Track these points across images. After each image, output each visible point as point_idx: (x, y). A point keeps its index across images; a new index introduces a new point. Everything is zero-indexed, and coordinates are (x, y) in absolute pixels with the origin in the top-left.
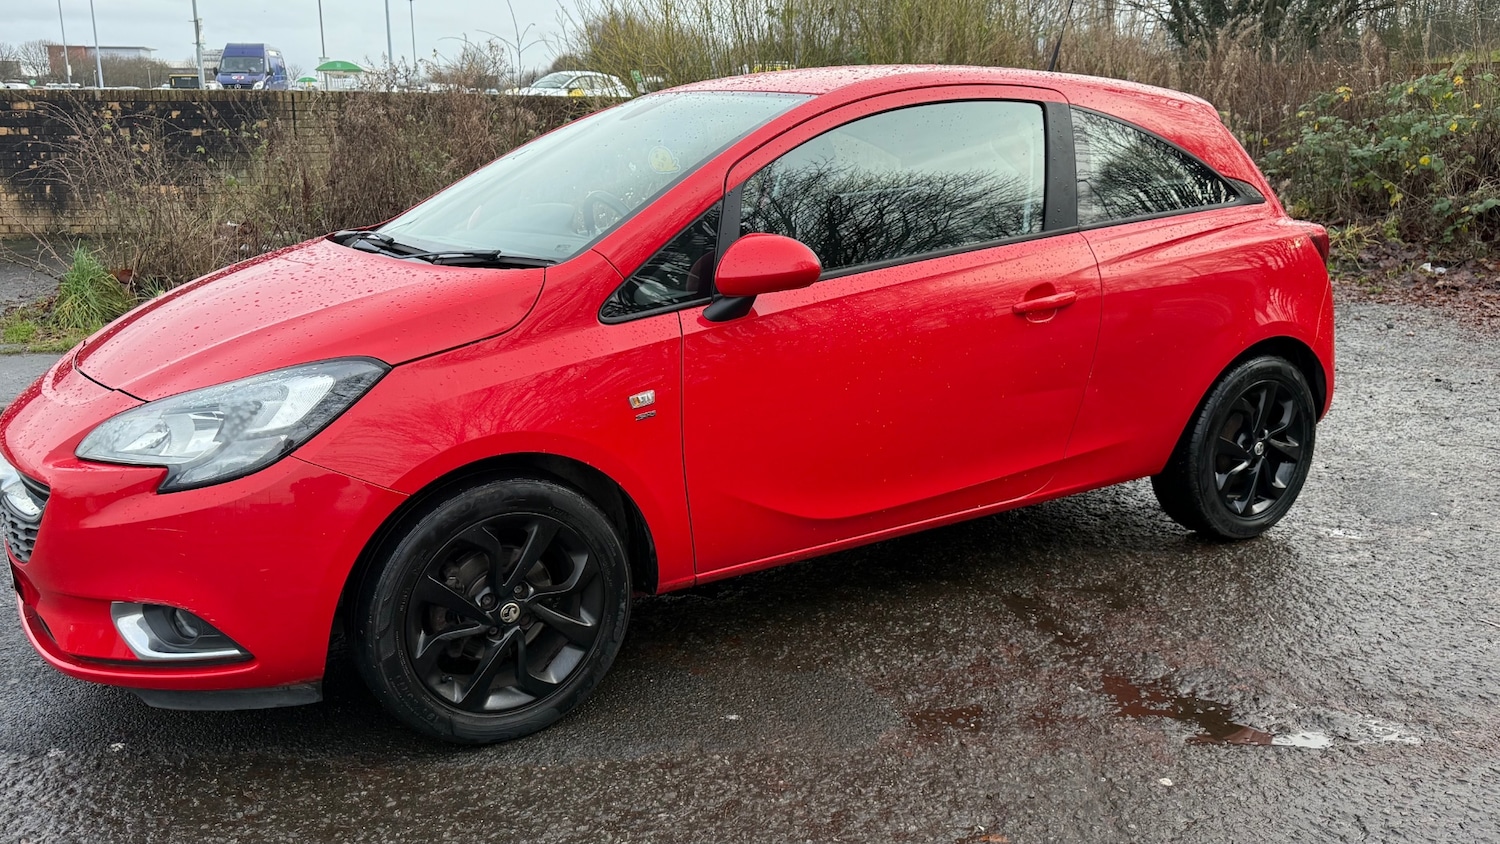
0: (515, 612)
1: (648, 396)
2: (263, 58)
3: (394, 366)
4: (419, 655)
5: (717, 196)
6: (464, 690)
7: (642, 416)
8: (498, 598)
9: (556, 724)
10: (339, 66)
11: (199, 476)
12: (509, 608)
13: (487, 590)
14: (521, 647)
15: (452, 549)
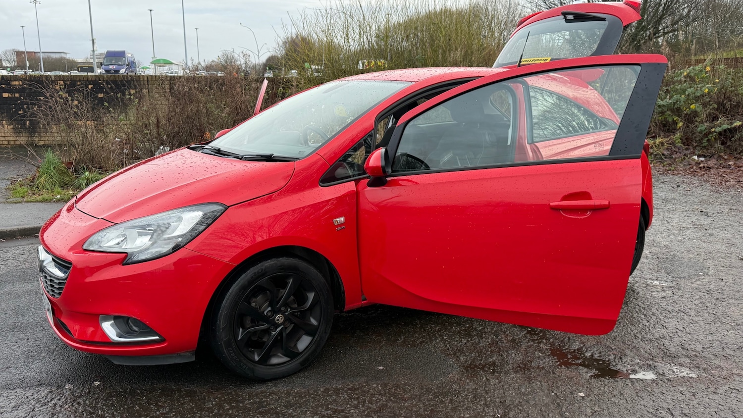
0: (282, 319)
1: (342, 219)
2: (125, 57)
3: (229, 207)
4: (239, 338)
5: (372, 128)
6: (259, 355)
7: (340, 228)
8: (275, 312)
9: (300, 371)
10: (162, 61)
11: (142, 257)
12: (279, 317)
13: (269, 309)
14: (284, 335)
15: (254, 289)
